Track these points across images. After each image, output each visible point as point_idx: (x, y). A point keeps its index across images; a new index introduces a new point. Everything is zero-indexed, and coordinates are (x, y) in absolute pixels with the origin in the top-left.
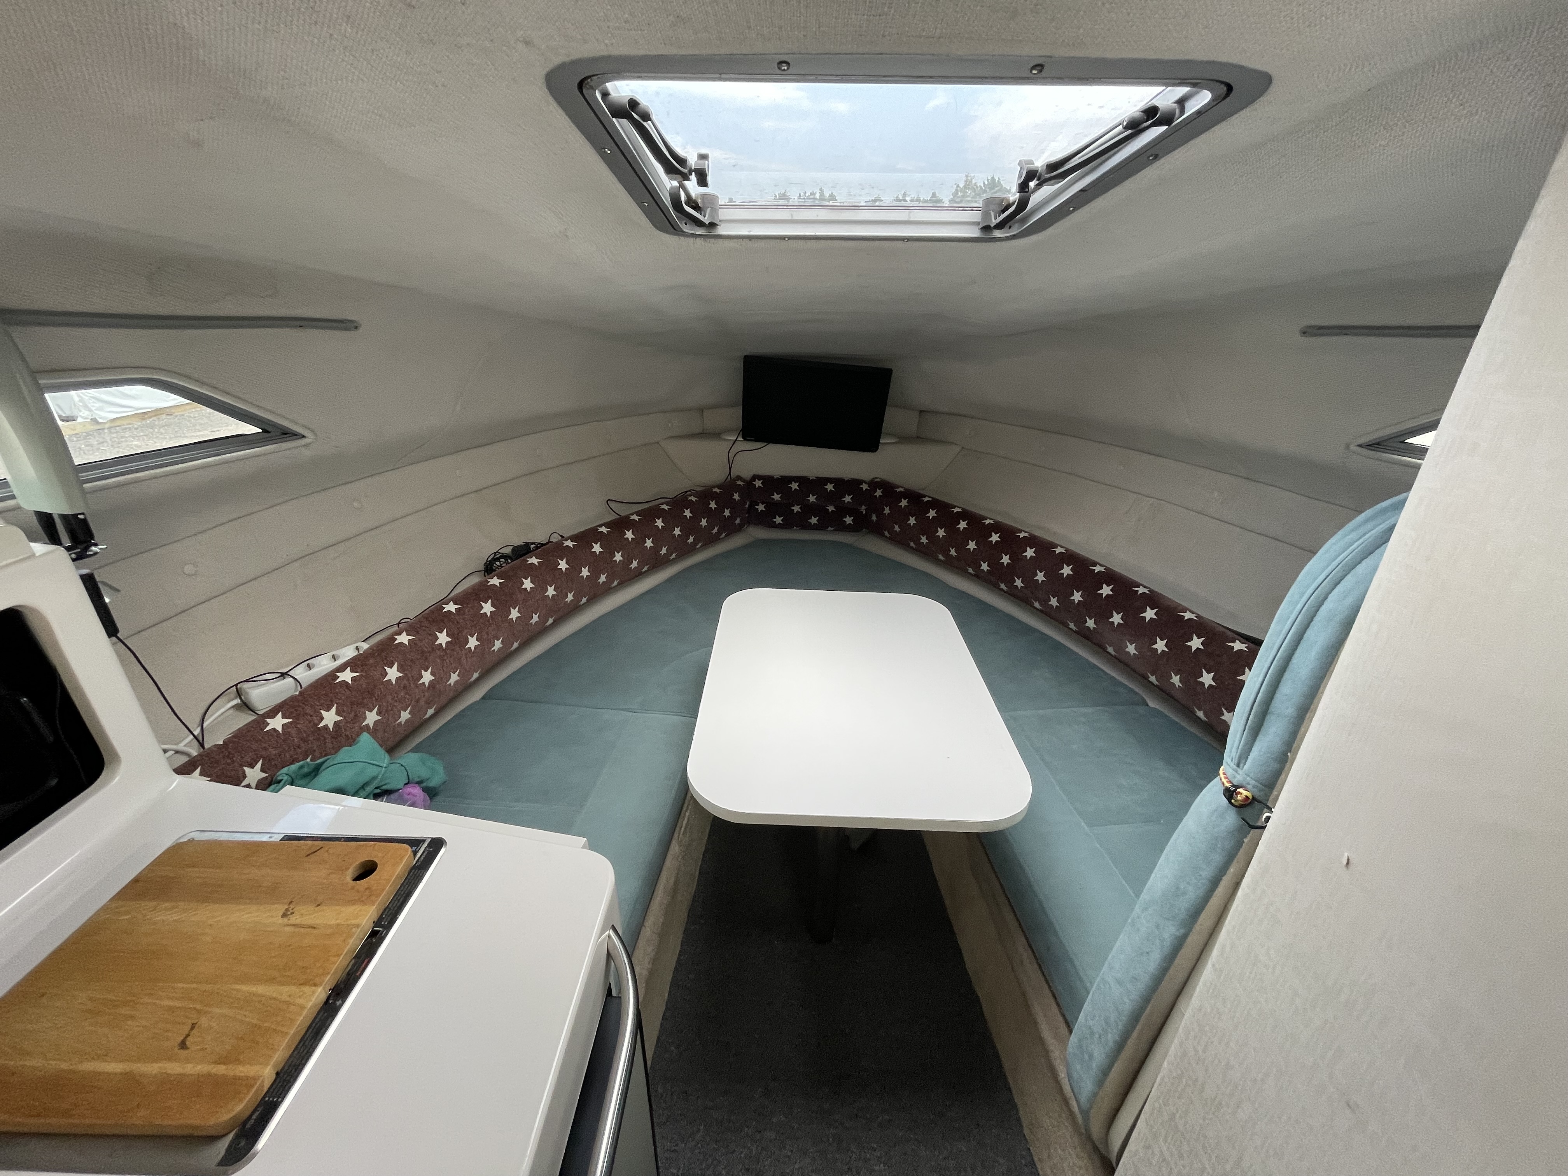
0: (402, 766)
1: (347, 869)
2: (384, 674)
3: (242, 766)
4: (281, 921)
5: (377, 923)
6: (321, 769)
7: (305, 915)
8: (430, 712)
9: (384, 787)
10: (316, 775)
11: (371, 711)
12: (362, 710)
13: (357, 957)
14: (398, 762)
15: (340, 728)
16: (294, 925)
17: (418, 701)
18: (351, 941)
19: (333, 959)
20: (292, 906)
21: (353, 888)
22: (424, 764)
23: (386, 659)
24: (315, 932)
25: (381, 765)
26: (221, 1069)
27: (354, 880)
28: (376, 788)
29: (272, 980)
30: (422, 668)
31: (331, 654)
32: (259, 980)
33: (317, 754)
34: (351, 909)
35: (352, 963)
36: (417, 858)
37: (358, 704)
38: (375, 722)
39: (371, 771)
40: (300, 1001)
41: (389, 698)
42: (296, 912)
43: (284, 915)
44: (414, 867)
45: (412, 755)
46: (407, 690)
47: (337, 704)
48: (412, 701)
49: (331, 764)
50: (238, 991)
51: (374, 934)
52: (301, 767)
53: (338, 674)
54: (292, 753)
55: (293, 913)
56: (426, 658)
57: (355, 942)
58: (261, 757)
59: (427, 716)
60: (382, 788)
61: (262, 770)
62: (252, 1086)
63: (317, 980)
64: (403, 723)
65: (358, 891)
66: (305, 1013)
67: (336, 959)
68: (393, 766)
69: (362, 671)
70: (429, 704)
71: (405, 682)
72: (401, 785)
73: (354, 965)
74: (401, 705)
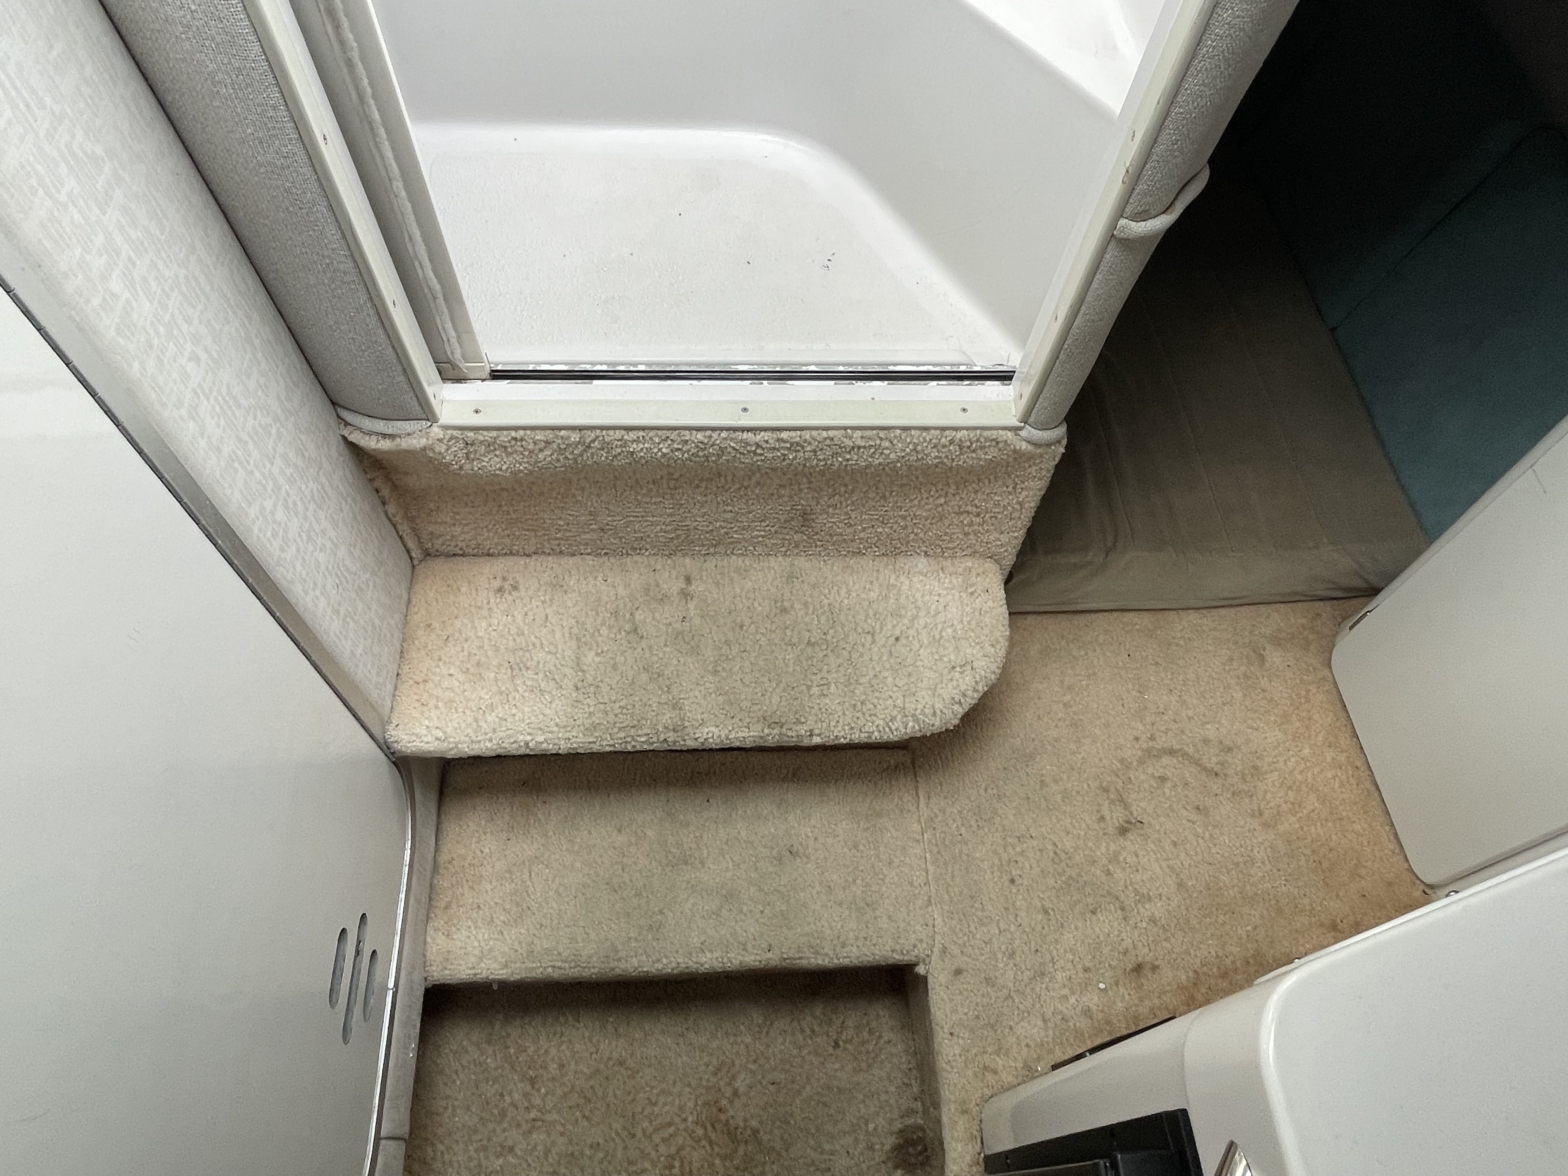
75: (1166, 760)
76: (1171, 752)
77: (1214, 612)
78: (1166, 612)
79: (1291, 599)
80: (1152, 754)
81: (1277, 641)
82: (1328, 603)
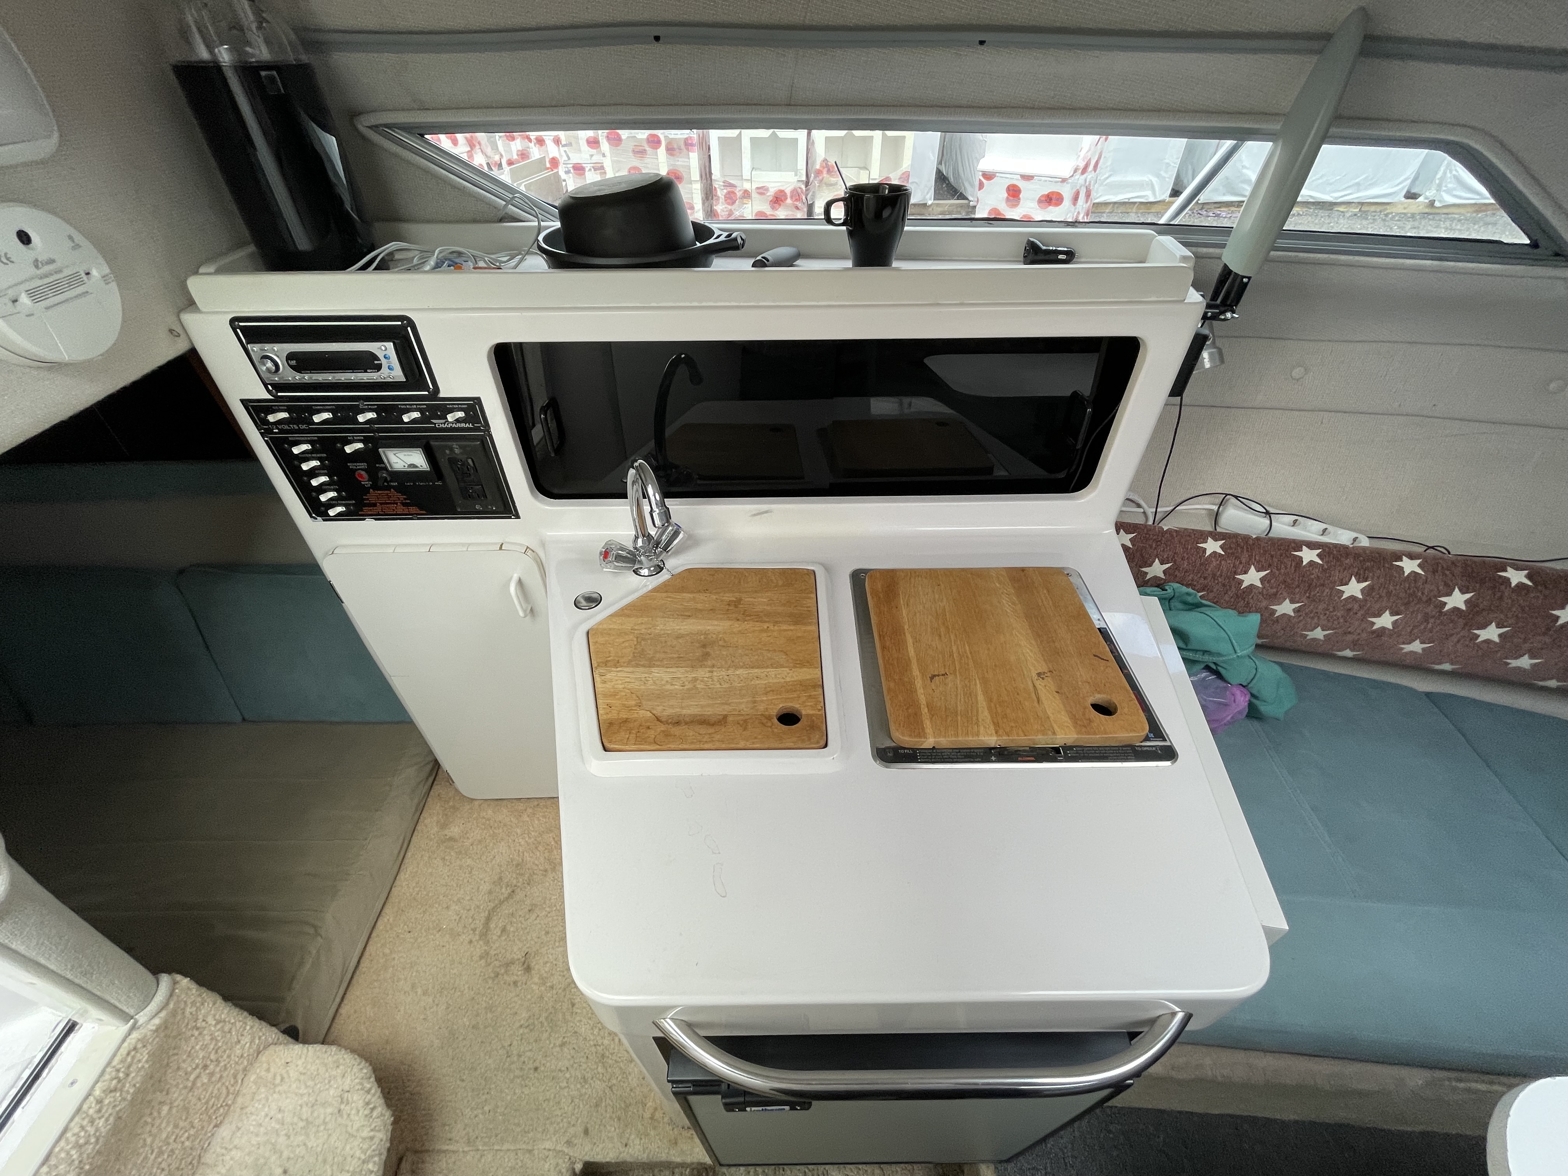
0: (1256, 669)
1: (1099, 693)
2: (1344, 581)
3: (1157, 556)
4: (1034, 675)
5: (1067, 748)
6: (1199, 609)
7: (1046, 688)
8: (1348, 653)
9: (1220, 669)
10: (1190, 610)
11: (1292, 602)
12: (1285, 594)
13: (1033, 749)
14: (1257, 662)
15: (1251, 591)
16: (1034, 686)
17: (1346, 633)
18: (1040, 737)
19: (1020, 732)
20: (1049, 674)
21: (1085, 708)
22: (1278, 687)
23: (1365, 570)
24: (1036, 704)
25: (1237, 648)
26: (925, 710)
27: (1092, 705)
28: (1215, 663)
29: (990, 700)
30: (1391, 609)
31: (1324, 526)
32: (986, 692)
33: (1211, 595)
34: (1065, 718)
35: (1026, 748)
36: (1143, 744)
37: (1288, 586)
38: (1284, 614)
39: (1224, 647)
40: (982, 729)
41: (1321, 607)
42: (1045, 680)
43: (1039, 674)
44: (1132, 747)
45: (1278, 670)
46: (1347, 615)
47: (1272, 571)
48: (1341, 627)
49: (1206, 613)
50: (976, 684)
51: (1057, 750)
52: (1188, 594)
53: (1304, 547)
54: (1196, 578)
55: (1043, 679)
56: (1408, 603)
57: (1043, 741)
58: (1175, 562)
59: (1340, 654)
60: (1219, 668)
61: (1165, 572)
62: (920, 737)
63: (1000, 732)
64: (1308, 638)
65: (1084, 714)
66: (975, 738)
67: (1022, 735)
68: (1248, 662)
69: (1327, 562)
70: (1354, 645)
71: (1356, 607)
72: (1234, 681)
73: (1024, 751)
74: (1325, 622)
75: (492, 926)
76: (488, 919)
77: (406, 861)
78: (391, 895)
79: (420, 810)
80: (484, 934)
81: (444, 826)
82: (435, 787)
